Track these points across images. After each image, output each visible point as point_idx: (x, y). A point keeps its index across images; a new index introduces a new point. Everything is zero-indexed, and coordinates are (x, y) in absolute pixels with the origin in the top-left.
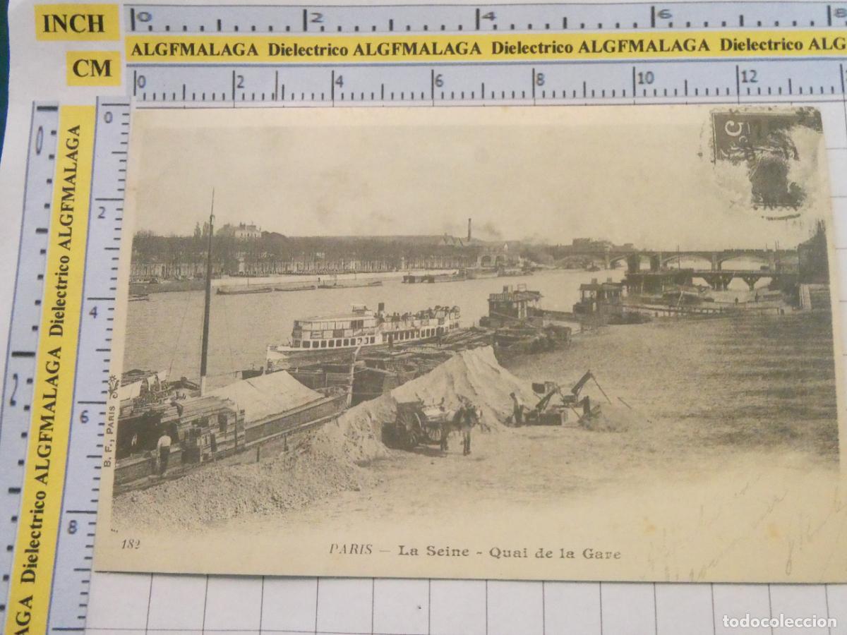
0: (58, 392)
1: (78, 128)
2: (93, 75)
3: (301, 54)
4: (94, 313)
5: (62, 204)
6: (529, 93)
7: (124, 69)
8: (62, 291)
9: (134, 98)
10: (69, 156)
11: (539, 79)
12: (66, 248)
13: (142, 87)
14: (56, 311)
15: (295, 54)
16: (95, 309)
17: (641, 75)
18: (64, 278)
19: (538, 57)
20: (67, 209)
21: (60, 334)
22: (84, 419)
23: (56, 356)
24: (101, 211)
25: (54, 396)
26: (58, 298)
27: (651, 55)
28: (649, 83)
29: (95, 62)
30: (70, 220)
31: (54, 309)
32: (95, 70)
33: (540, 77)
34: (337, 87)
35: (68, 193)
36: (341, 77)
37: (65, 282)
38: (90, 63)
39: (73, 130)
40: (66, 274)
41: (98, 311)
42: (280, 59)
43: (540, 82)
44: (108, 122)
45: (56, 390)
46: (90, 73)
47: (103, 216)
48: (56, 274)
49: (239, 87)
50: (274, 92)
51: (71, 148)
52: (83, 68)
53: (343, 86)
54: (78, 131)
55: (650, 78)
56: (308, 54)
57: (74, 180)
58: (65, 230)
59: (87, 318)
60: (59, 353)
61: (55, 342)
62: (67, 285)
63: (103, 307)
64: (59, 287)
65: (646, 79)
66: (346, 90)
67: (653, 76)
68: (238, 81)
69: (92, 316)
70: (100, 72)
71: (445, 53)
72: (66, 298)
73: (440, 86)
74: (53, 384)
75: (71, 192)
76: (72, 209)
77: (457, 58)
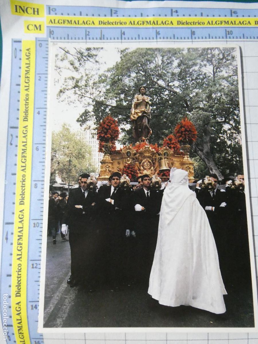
0: (28, 140)
1: (30, 49)
2: (35, 30)
3: (110, 24)
4: (39, 113)
5: (26, 76)
6: (190, 37)
7: (46, 28)
8: (27, 106)
9: (49, 39)
10: (27, 59)
11: (193, 33)
12: (27, 91)
13: (52, 35)
14: (25, 113)
15: (108, 24)
16: (39, 112)
17: (228, 32)
18: (27, 101)
19: (193, 26)
20: (28, 77)
21: (27, 121)
22: (37, 150)
23: (26, 128)
24: (39, 78)
25: (26, 142)
26: (25, 108)
27: (231, 26)
28: (232, 34)
29: (35, 26)
30: (28, 81)
31: (24, 112)
32: (35, 28)
33: (194, 32)
34: (123, 35)
35: (27, 72)
36: (124, 32)
37: (28, 103)
38: (34, 25)
39: (28, 50)
40: (28, 100)
41: (40, 112)
42: (102, 26)
43: (194, 34)
44: (41, 47)
45: (26, 140)
46: (34, 29)
47: (40, 79)
48: (24, 100)
49: (88, 35)
50: (100, 37)
51: (27, 56)
52: (30, 27)
53: (125, 35)
54: (29, 50)
55: (231, 32)
56: (113, 24)
57: (29, 68)
58: (27, 85)
59: (37, 115)
60: (27, 128)
61: (26, 123)
62: (29, 104)
63: (42, 111)
64: (26, 105)
65: (230, 33)
66: (126, 36)
67: (232, 32)
68: (87, 33)
69: (38, 114)
70: (37, 29)
71: (161, 24)
72: (28, 108)
73: (159, 35)
74: (25, 138)
75: (29, 72)
76: (29, 78)
77: (165, 26)
